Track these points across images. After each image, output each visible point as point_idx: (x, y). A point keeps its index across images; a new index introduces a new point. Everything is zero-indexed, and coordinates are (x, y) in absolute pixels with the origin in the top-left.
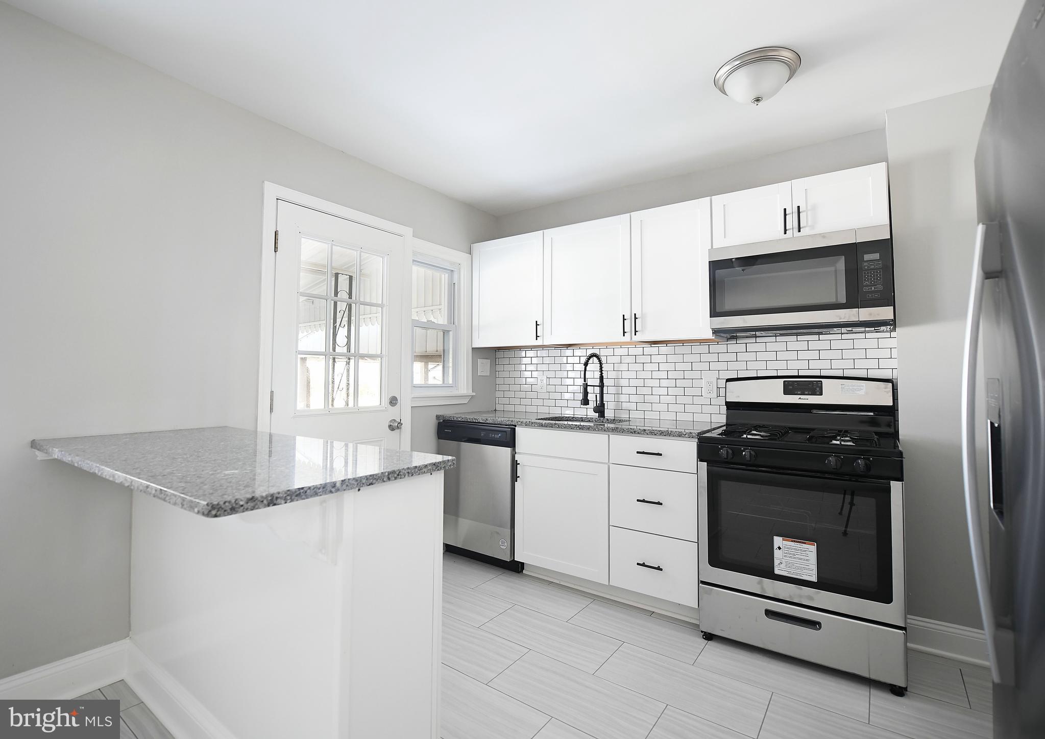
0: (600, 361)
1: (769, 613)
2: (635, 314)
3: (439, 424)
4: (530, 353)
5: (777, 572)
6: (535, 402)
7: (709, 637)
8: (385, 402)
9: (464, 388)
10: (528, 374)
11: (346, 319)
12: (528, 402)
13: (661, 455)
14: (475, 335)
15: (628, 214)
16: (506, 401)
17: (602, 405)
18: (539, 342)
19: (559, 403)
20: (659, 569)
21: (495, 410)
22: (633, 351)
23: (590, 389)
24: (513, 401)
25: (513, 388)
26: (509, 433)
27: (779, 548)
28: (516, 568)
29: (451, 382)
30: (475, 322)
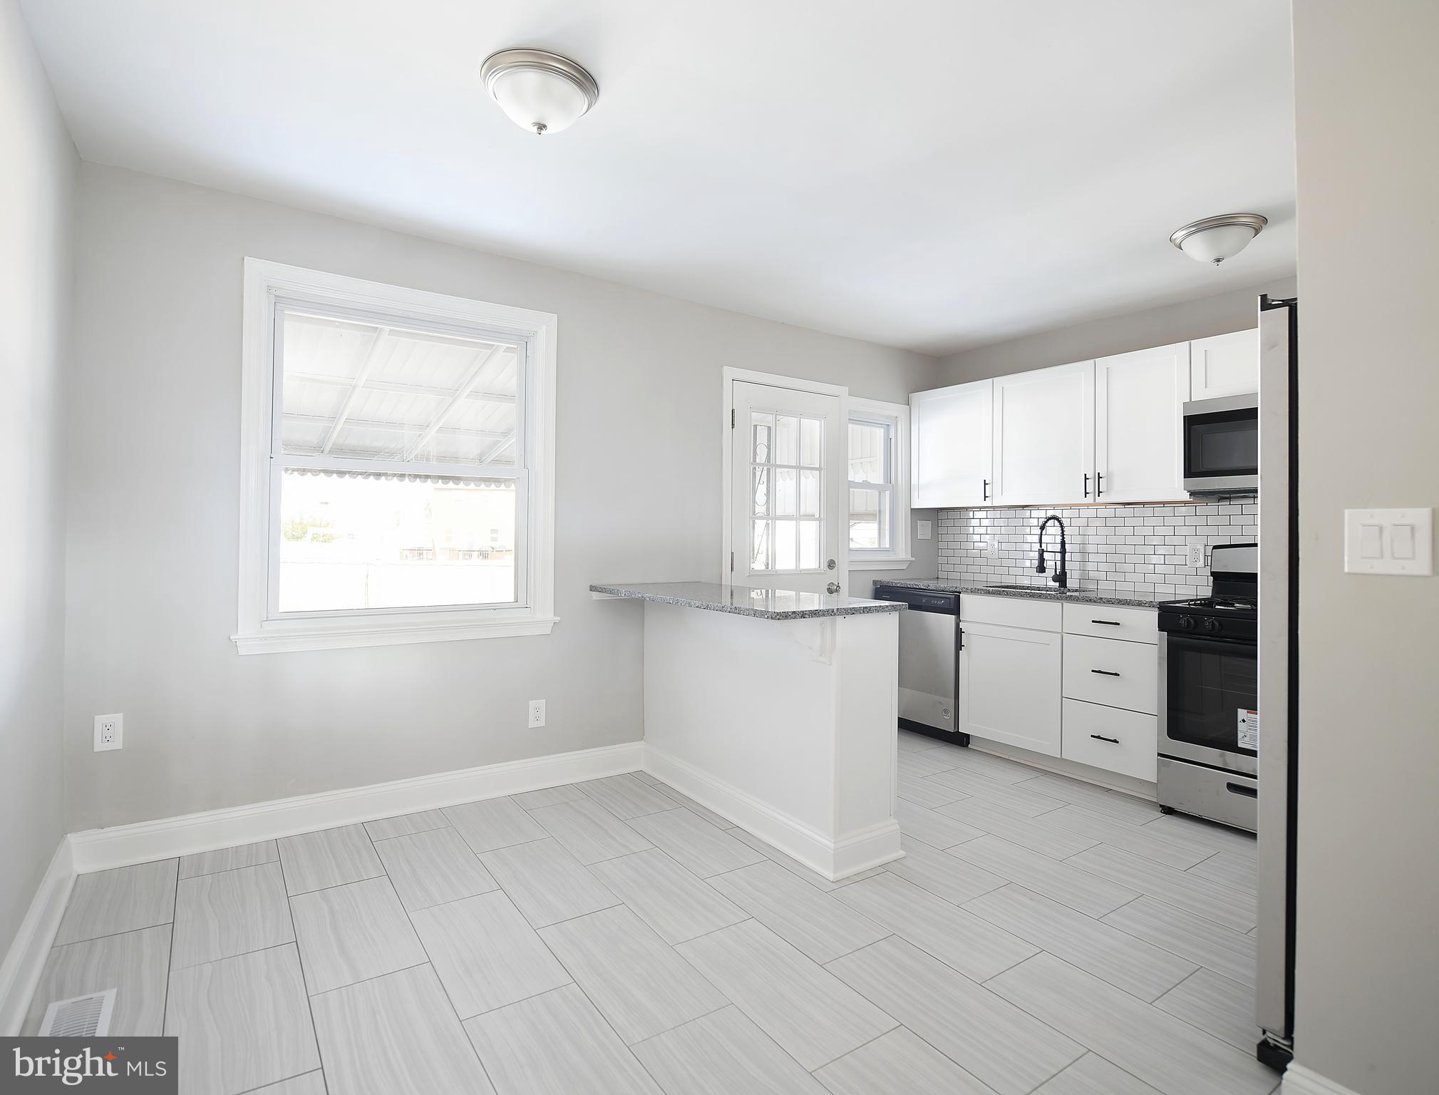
0: (1061, 524)
1: (1232, 787)
2: (1099, 473)
3: (876, 589)
4: (979, 514)
5: (1240, 745)
6: (984, 569)
7: (1168, 811)
8: (824, 565)
9: (903, 553)
10: (976, 538)
11: (764, 478)
12: (976, 569)
13: (1119, 624)
14: (915, 494)
15: (1092, 361)
16: (951, 568)
17: (1064, 573)
18: (988, 503)
19: (1012, 571)
20: (1115, 741)
21: (938, 578)
22: (1102, 512)
23: (1046, 555)
24: (958, 568)
25: (958, 553)
26: (952, 601)
27: (1244, 721)
28: (960, 740)
29: (887, 546)
30: (914, 481)
